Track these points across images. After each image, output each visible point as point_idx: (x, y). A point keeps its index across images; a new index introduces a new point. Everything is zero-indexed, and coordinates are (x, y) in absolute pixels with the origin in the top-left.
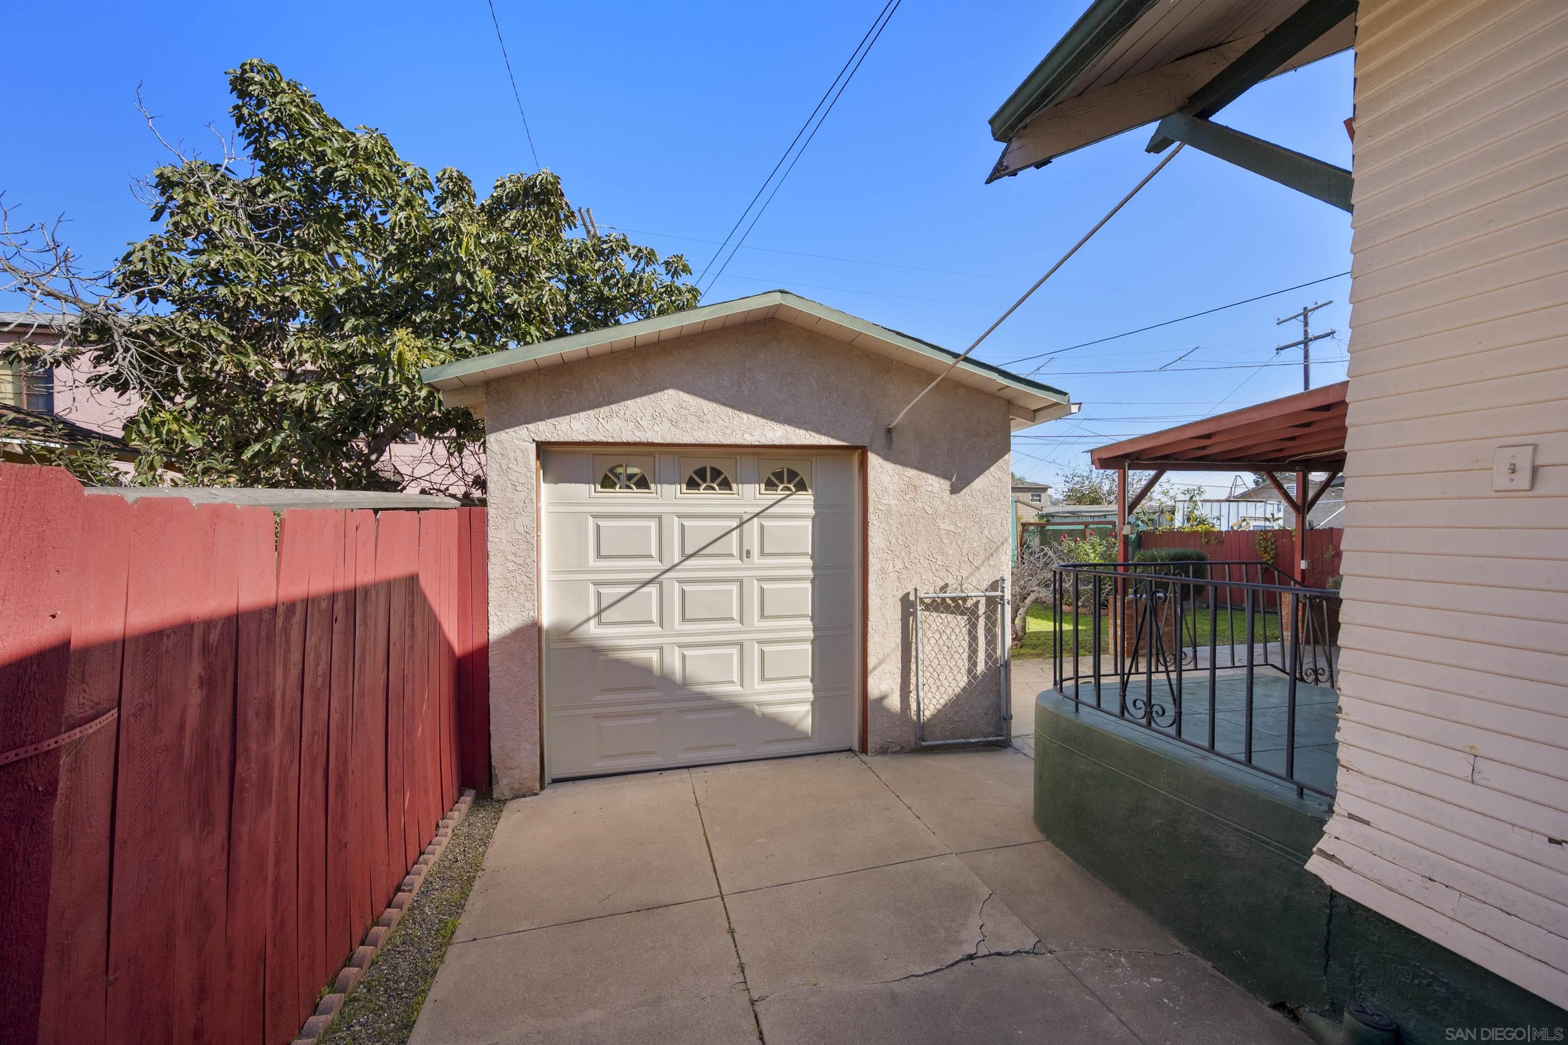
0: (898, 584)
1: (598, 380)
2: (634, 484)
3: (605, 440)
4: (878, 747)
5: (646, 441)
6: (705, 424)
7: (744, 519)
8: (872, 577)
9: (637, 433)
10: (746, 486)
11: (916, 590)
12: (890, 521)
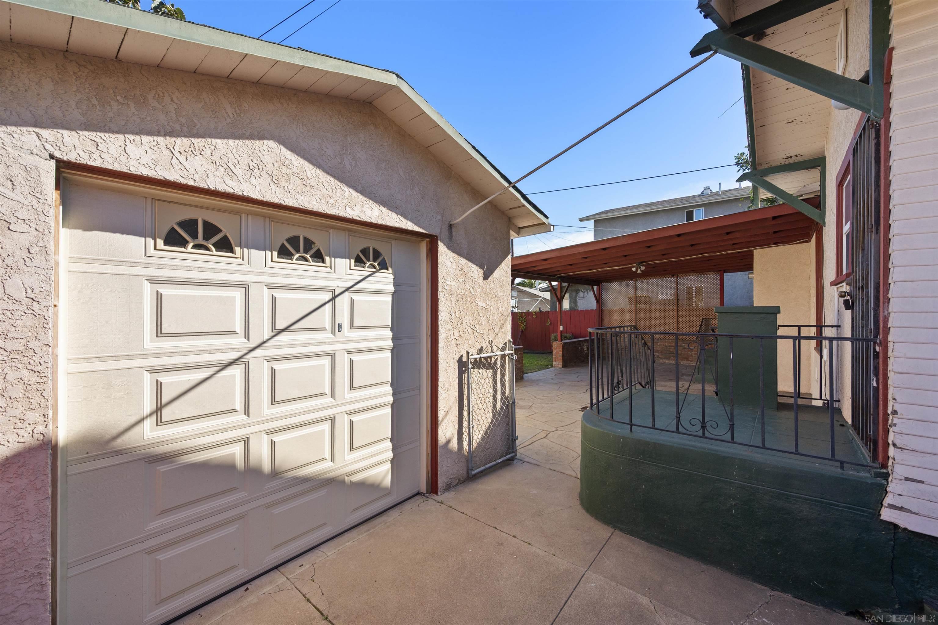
0: (456, 349)
1: (172, 100)
2: (214, 245)
3: (183, 181)
4: (445, 485)
5: (240, 193)
6: (308, 189)
7: (337, 293)
8: (441, 344)
9: (229, 182)
10: (338, 260)
11: (468, 353)
12: (451, 298)
